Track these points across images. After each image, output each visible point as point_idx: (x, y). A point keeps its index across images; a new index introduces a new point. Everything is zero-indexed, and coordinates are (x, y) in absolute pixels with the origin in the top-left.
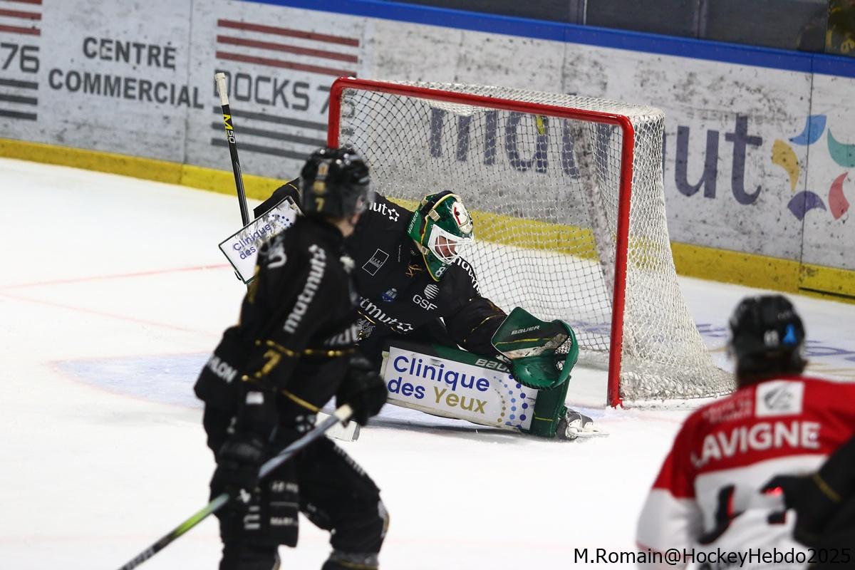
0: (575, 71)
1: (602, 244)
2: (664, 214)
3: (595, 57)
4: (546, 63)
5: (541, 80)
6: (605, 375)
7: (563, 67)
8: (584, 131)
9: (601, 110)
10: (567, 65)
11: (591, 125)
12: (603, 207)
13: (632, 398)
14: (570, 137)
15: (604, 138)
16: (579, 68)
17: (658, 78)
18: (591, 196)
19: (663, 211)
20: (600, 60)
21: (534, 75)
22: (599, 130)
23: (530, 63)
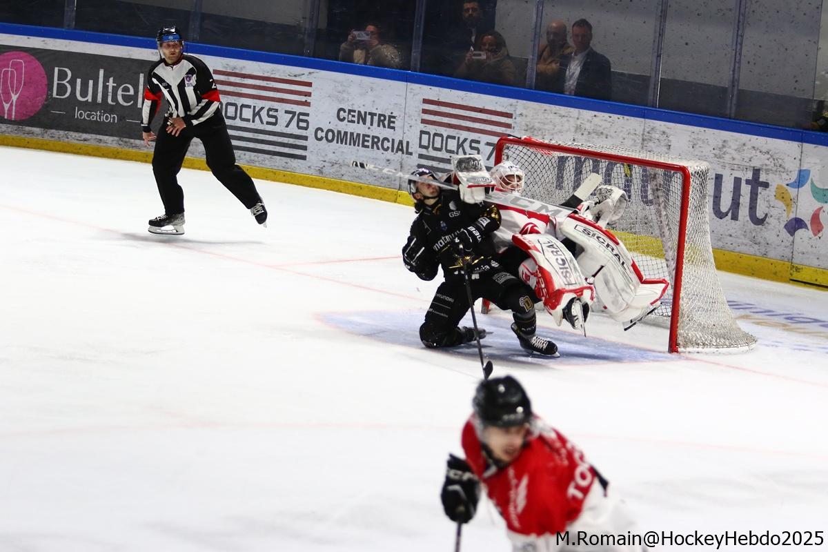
0: (651, 137)
1: (666, 248)
2: (708, 230)
3: (663, 129)
4: (632, 132)
5: (628, 142)
6: (667, 332)
7: (643, 135)
8: (657, 176)
9: (670, 162)
10: (646, 133)
11: (660, 171)
12: (668, 225)
13: (684, 347)
14: (646, 179)
15: (668, 179)
16: (653, 135)
17: (704, 142)
18: (660, 217)
19: (707, 228)
20: (667, 131)
21: (624, 139)
22: (665, 174)
23: (622, 131)
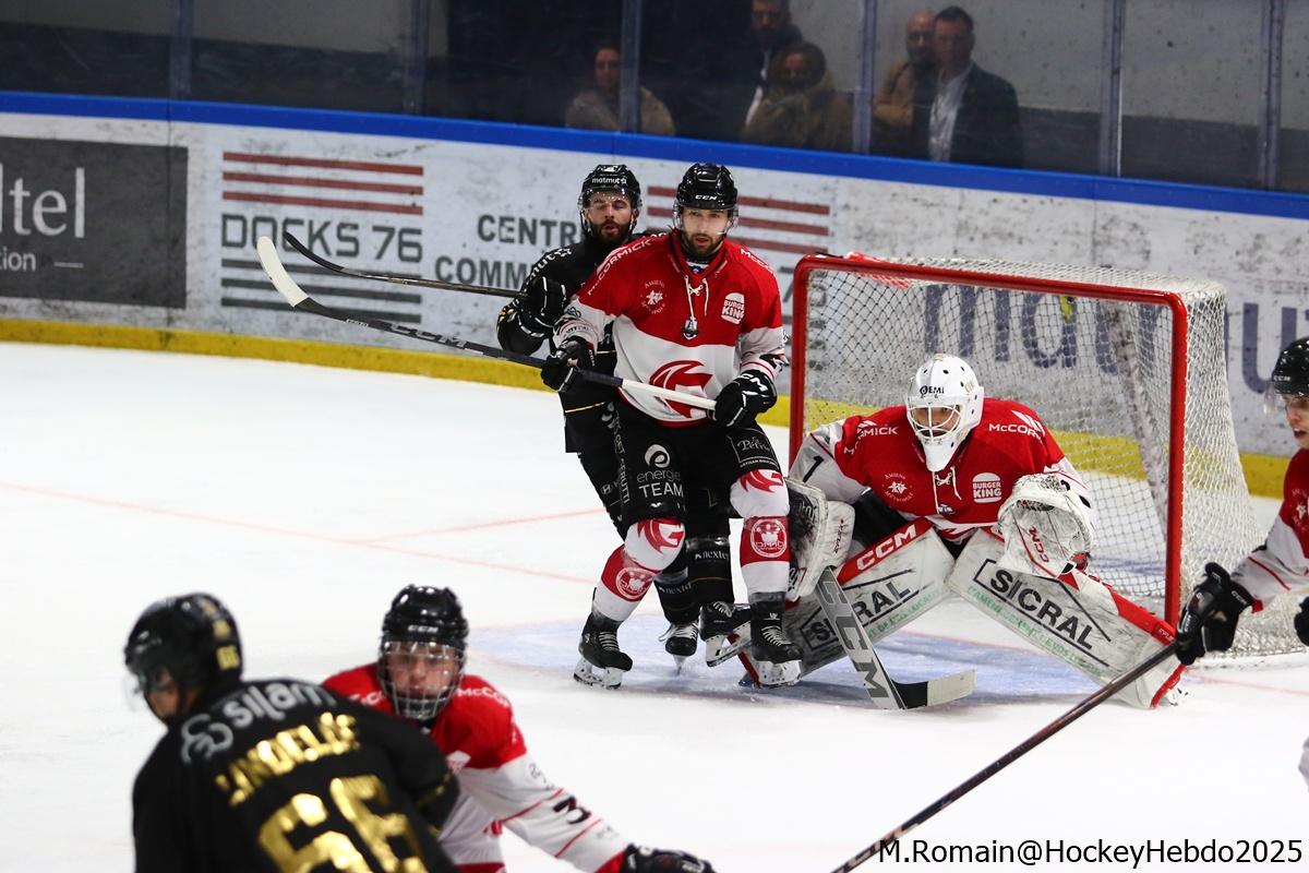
0: (1109, 237)
1: (1148, 459)
2: (1230, 418)
3: (1134, 218)
4: (1071, 228)
5: (1065, 250)
7: (1094, 233)
8: (1121, 315)
9: (1144, 285)
10: (1099, 230)
11: (1130, 308)
12: (1148, 413)
14: (1106, 321)
15: (1149, 322)
16: (1113, 233)
17: (1216, 240)
18: (1133, 397)
19: (1227, 414)
20: (1141, 222)
21: (1056, 243)
22: (1141, 313)
23: (1049, 229)
